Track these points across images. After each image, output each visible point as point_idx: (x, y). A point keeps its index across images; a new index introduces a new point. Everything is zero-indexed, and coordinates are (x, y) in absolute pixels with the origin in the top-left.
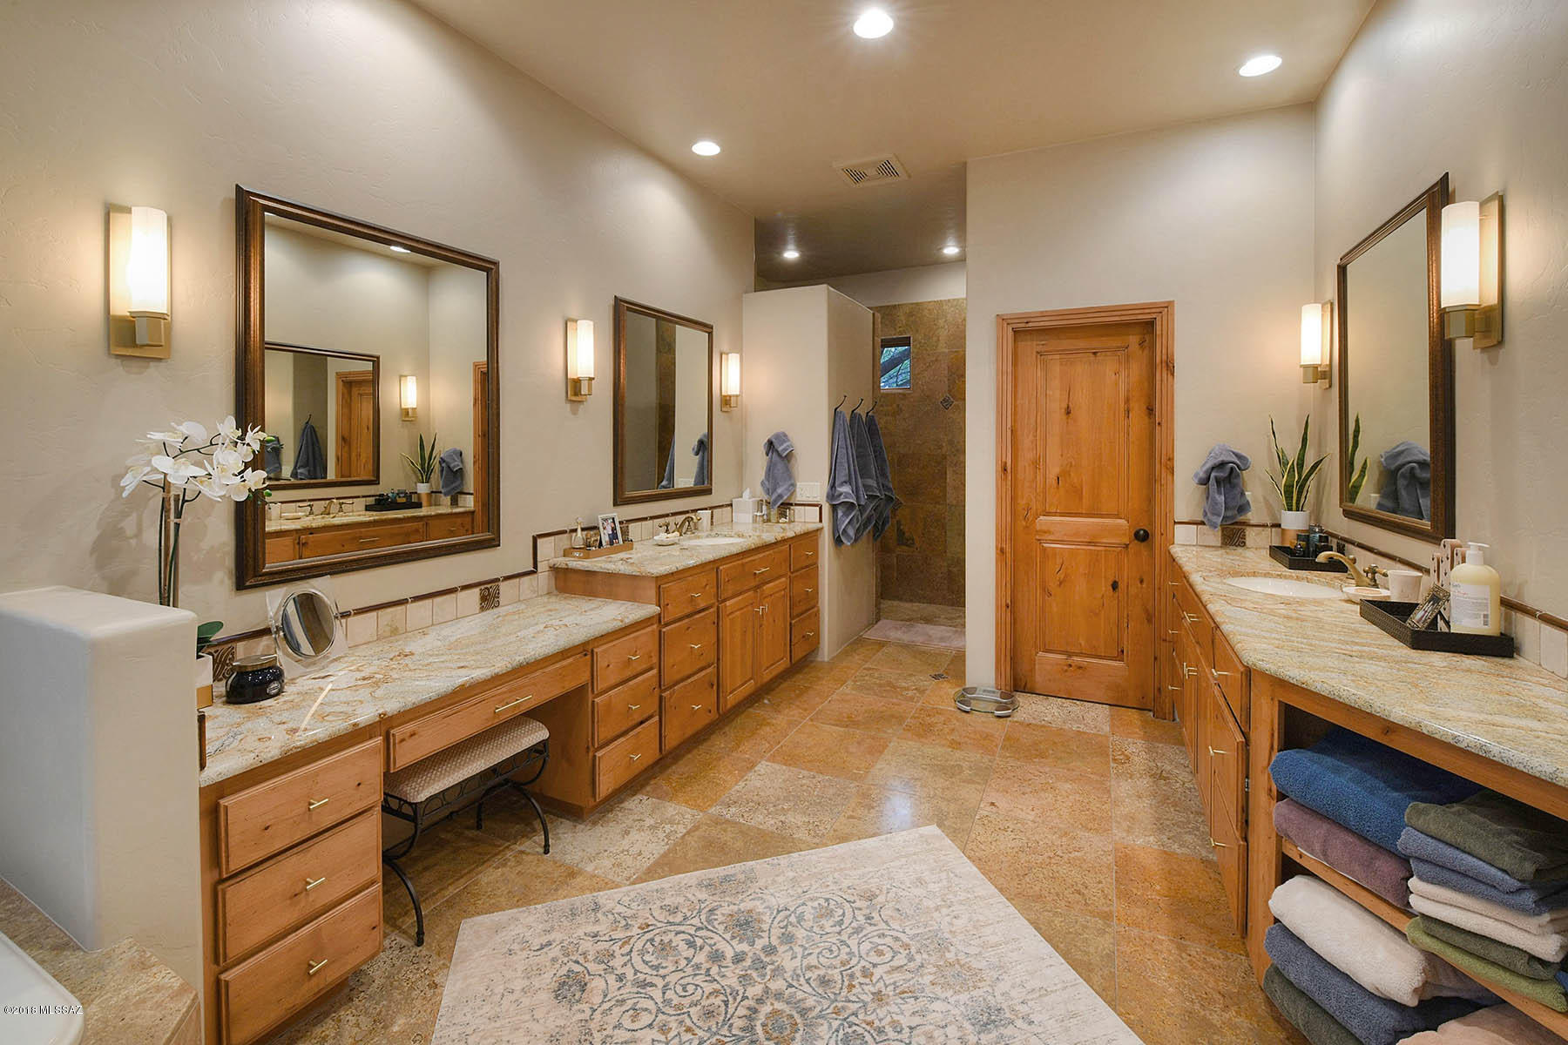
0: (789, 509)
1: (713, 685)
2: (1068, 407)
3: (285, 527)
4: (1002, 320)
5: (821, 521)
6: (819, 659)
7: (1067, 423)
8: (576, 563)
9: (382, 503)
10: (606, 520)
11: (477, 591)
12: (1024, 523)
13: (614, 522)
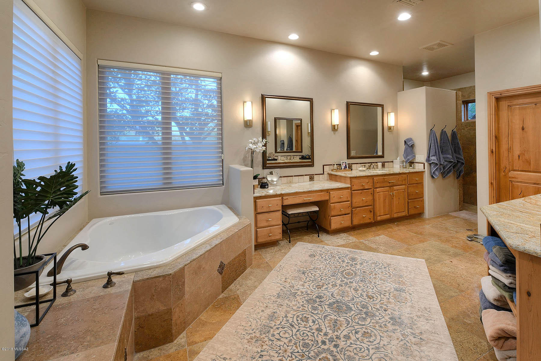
0: (413, 164)
1: (371, 212)
2: (523, 127)
3: (280, 162)
4: (490, 94)
5: (424, 169)
6: (425, 217)
7: (523, 134)
8: (333, 173)
9: (303, 158)
10: (343, 162)
11: (308, 176)
12: (504, 174)
13: (346, 163)
